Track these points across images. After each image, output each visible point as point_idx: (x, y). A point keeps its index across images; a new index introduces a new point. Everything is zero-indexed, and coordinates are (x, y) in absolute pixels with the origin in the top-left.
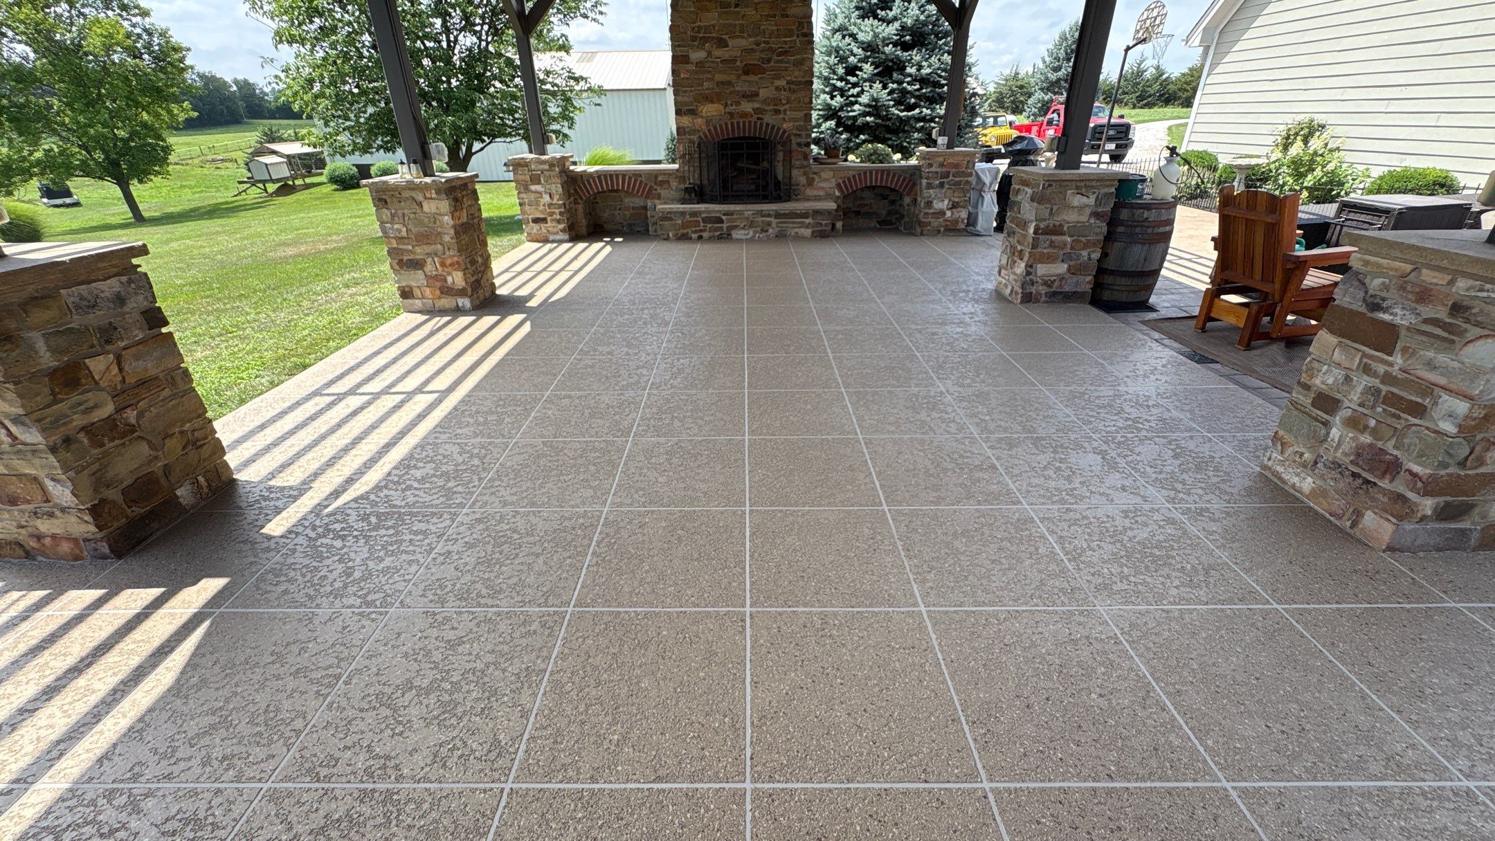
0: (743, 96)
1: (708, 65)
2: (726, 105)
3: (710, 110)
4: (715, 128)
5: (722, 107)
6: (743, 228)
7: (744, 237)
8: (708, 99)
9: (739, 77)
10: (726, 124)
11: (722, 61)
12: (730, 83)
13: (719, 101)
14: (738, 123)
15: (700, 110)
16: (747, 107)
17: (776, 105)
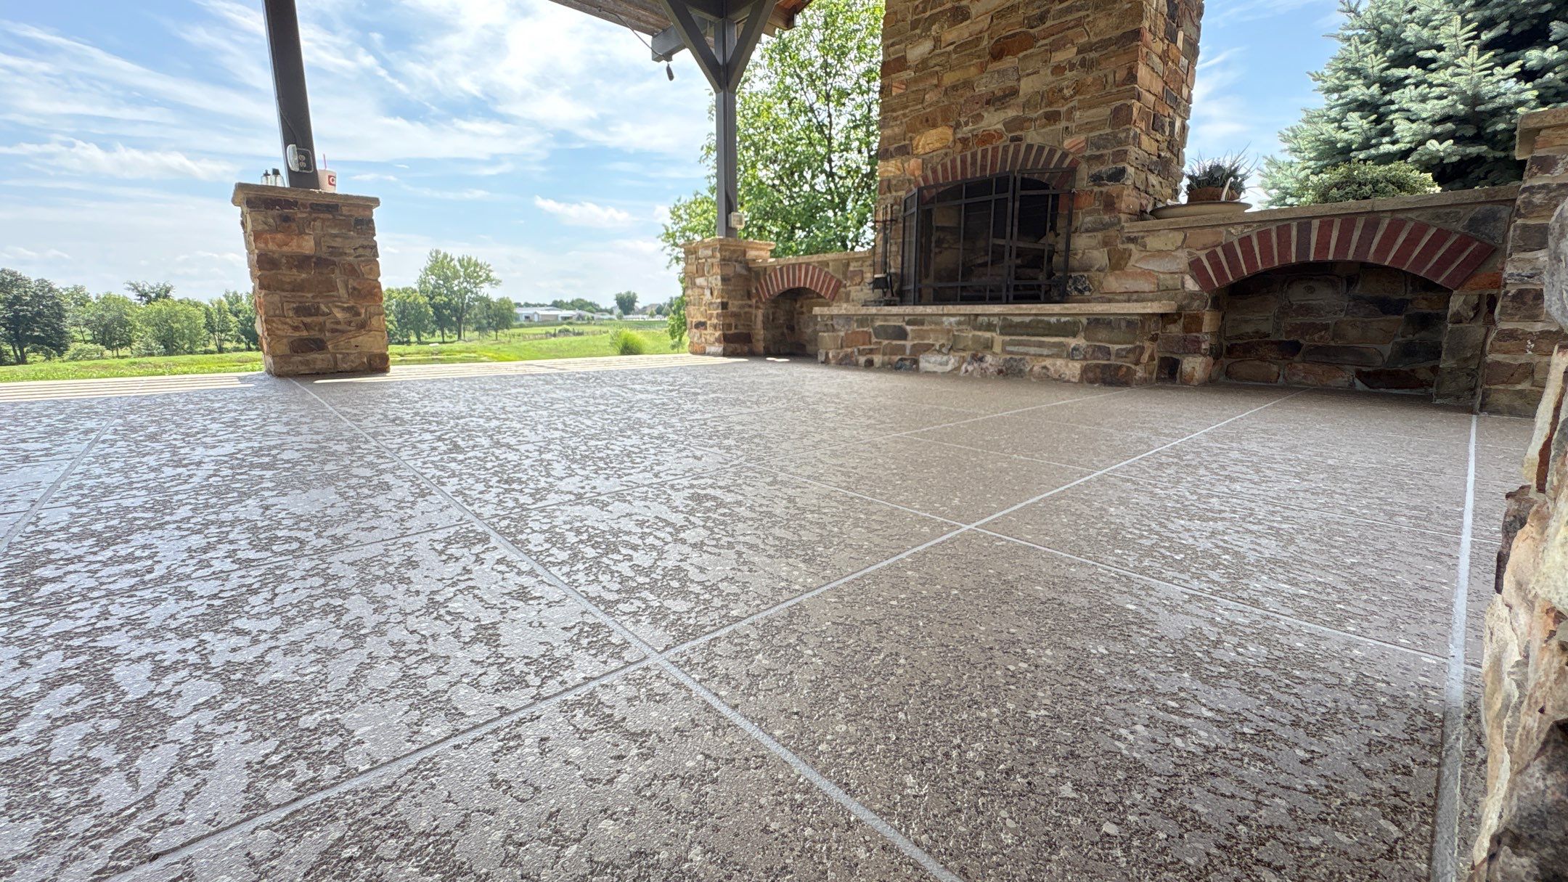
0: (988, 103)
1: (932, 62)
2: (958, 126)
3: (931, 140)
4: (934, 171)
5: (950, 132)
6: (939, 351)
7: (939, 369)
8: (930, 123)
9: (983, 68)
10: (953, 161)
11: (955, 50)
12: (968, 84)
13: (946, 120)
14: (974, 155)
15: (915, 143)
16: (994, 120)
17: (1050, 104)
